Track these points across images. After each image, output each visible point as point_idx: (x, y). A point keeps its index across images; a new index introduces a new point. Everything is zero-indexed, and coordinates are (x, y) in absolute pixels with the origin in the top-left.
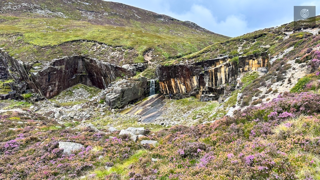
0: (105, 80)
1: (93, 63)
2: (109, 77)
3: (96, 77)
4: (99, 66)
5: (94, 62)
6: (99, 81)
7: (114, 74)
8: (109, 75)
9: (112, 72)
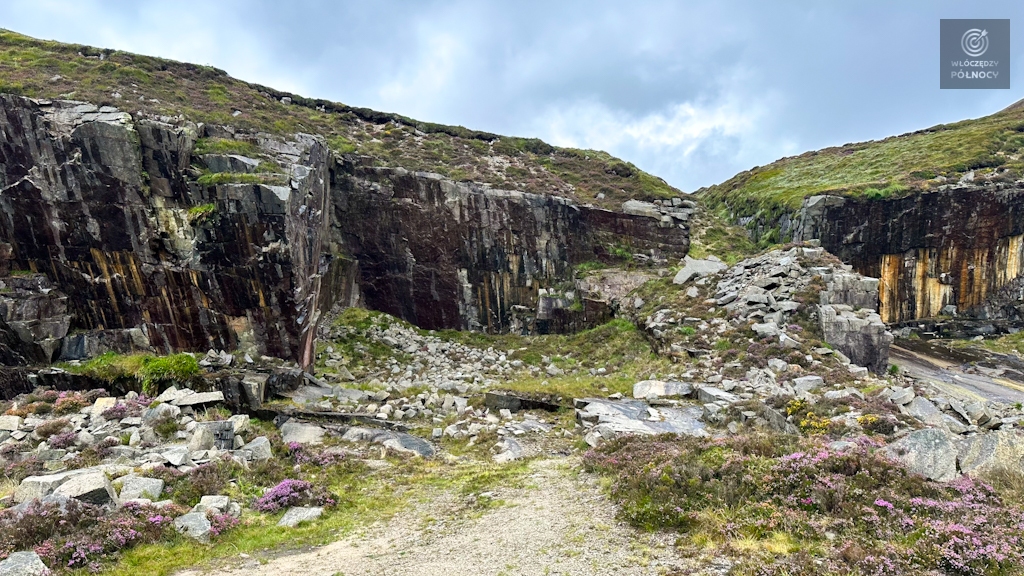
0: (474, 290)
1: (417, 198)
2: (514, 267)
3: (409, 276)
4: (457, 212)
5: (423, 194)
6: (434, 292)
7: (554, 247)
8: (514, 259)
9: (542, 243)
